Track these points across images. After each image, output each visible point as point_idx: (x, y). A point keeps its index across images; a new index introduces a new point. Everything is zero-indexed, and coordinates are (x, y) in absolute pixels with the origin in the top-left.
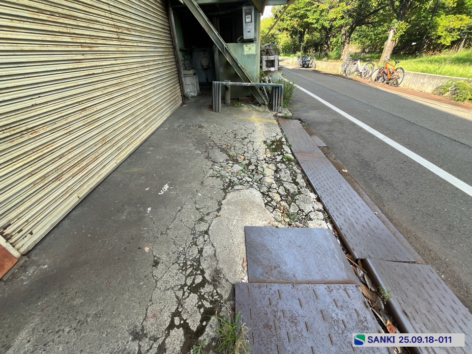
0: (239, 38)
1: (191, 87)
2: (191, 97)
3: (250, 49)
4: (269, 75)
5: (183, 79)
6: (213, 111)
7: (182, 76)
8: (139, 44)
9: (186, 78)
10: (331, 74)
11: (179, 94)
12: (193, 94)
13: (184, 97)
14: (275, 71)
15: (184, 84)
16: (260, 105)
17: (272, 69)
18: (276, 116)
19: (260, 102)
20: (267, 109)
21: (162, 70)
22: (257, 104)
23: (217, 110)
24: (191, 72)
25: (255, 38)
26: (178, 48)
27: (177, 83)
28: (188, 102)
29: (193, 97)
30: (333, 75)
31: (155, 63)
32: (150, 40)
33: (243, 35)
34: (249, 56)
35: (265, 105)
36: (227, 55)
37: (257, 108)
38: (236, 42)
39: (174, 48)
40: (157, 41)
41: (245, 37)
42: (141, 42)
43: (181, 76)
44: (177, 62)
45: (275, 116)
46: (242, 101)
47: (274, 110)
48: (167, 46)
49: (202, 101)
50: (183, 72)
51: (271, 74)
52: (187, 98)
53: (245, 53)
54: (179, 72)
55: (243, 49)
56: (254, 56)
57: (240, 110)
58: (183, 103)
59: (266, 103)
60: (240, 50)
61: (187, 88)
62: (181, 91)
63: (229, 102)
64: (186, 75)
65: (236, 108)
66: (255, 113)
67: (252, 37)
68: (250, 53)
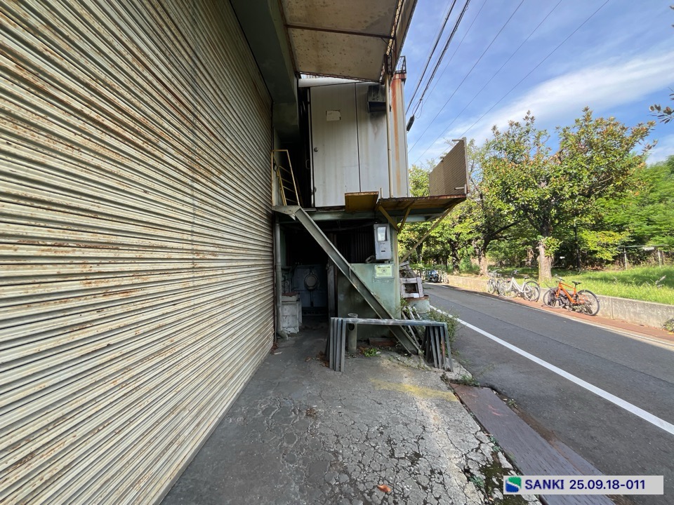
0: (369, 258)
1: (291, 319)
2: (289, 335)
3: (384, 271)
4: (412, 303)
5: (280, 309)
6: (329, 367)
7: (280, 304)
8: (225, 272)
9: (285, 307)
10: (476, 293)
11: (271, 333)
12: (292, 330)
13: (278, 336)
14: (420, 298)
15: (281, 315)
16: (409, 355)
17: (415, 295)
18: (447, 380)
19: (409, 348)
20: (423, 364)
21: (252, 302)
22: (402, 351)
23: (337, 366)
24: (294, 298)
25: (392, 258)
26: (279, 268)
27: (270, 317)
28: (283, 344)
29: (291, 335)
30: (480, 294)
31: (243, 294)
32: (243, 264)
33: (375, 255)
34: (383, 280)
35: (417, 354)
36: (354, 280)
37: (406, 360)
38: (364, 262)
39: (274, 268)
40: (253, 263)
41: (378, 257)
42: (229, 267)
43: (278, 305)
44: (275, 286)
45: (443, 378)
46: (376, 345)
47: (436, 365)
48: (265, 268)
49: (306, 343)
50: (281, 298)
51: (415, 302)
52: (282, 337)
53: (378, 276)
54: (275, 300)
55: (374, 271)
56: (391, 280)
57: (378, 365)
58: (275, 348)
59: (420, 352)
60: (370, 272)
61: (284, 321)
62: (274, 326)
63: (355, 348)
64: (285, 303)
65: (368, 362)
66: (406, 373)
67: (389, 258)
68: (385, 275)
